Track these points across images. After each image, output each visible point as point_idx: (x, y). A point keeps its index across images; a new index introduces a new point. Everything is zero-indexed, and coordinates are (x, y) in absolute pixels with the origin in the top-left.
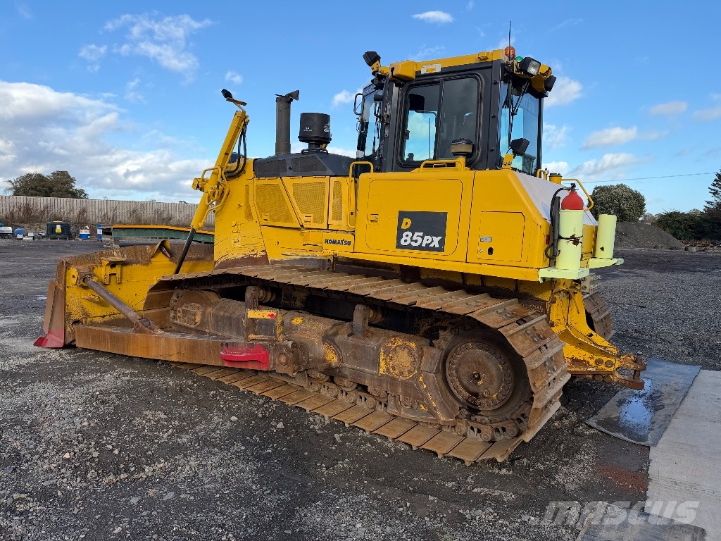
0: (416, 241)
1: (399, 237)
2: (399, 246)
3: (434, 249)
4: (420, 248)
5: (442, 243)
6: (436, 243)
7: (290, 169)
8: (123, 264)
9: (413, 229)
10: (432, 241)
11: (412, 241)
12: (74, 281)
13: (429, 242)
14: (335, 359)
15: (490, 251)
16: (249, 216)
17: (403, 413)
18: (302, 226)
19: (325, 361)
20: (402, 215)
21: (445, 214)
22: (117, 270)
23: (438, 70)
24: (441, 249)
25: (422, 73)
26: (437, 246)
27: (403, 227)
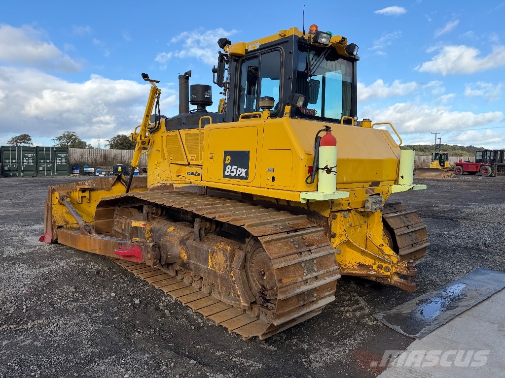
0: (233, 172)
1: (225, 170)
2: (225, 176)
3: (242, 178)
4: (235, 177)
5: (247, 173)
6: (244, 174)
7: (184, 124)
8: (91, 190)
9: (231, 164)
10: (242, 172)
11: (231, 172)
12: (57, 201)
13: (240, 173)
14: (186, 257)
15: (273, 178)
16: (163, 157)
17: (222, 297)
18: (189, 163)
19: (180, 258)
20: (226, 153)
21: (249, 152)
22: (87, 194)
23: (258, 47)
24: (246, 178)
25: (249, 50)
26: (244, 176)
27: (227, 162)
